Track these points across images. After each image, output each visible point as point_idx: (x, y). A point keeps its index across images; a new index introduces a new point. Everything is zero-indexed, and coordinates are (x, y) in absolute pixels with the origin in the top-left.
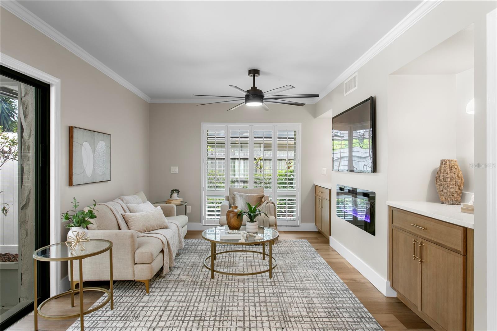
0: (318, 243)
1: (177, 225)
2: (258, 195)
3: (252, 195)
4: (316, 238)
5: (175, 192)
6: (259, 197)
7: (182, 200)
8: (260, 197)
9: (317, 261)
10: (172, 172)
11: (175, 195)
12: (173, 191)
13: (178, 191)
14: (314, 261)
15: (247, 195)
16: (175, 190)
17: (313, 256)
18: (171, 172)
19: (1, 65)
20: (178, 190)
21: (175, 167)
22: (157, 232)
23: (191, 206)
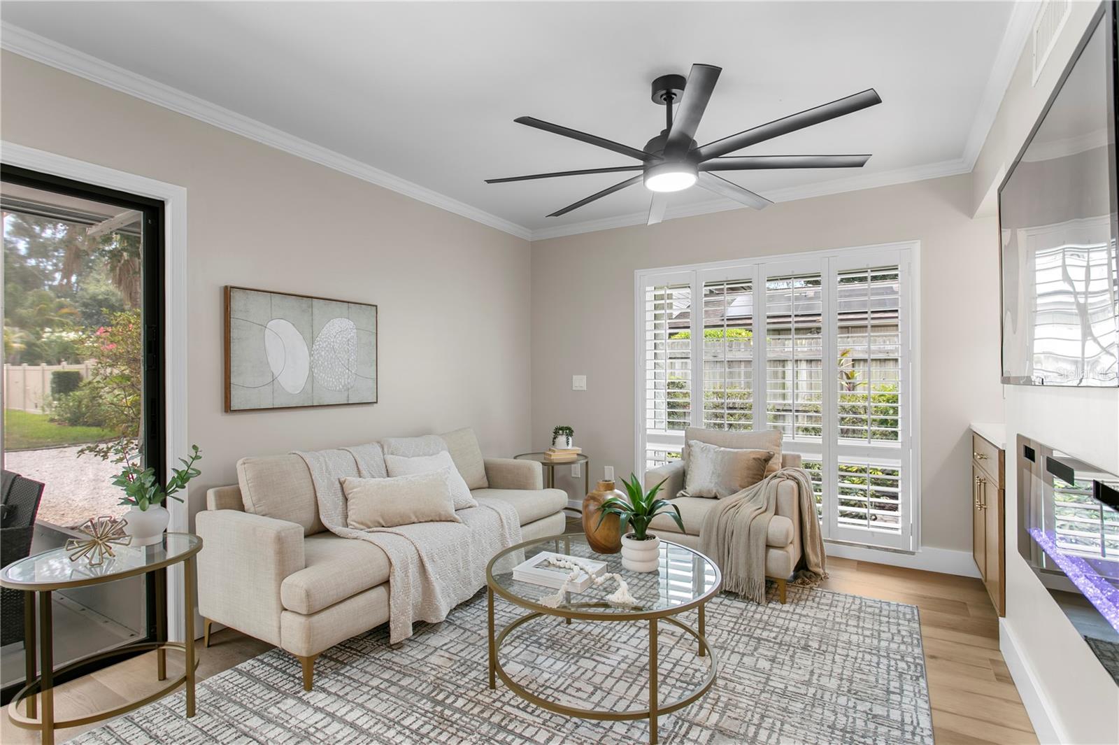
0: (954, 628)
1: (498, 513)
2: (751, 452)
3: (736, 450)
4: (961, 607)
5: (561, 432)
6: (754, 459)
7: (580, 452)
8: (759, 459)
9: (895, 715)
10: (574, 389)
11: (562, 439)
12: (557, 432)
13: (569, 431)
14: (879, 710)
15: (722, 449)
16: (561, 429)
17: (894, 685)
18: (572, 387)
19: (2, 164)
20: (569, 429)
21: (580, 377)
22: (397, 532)
23: (613, 468)
